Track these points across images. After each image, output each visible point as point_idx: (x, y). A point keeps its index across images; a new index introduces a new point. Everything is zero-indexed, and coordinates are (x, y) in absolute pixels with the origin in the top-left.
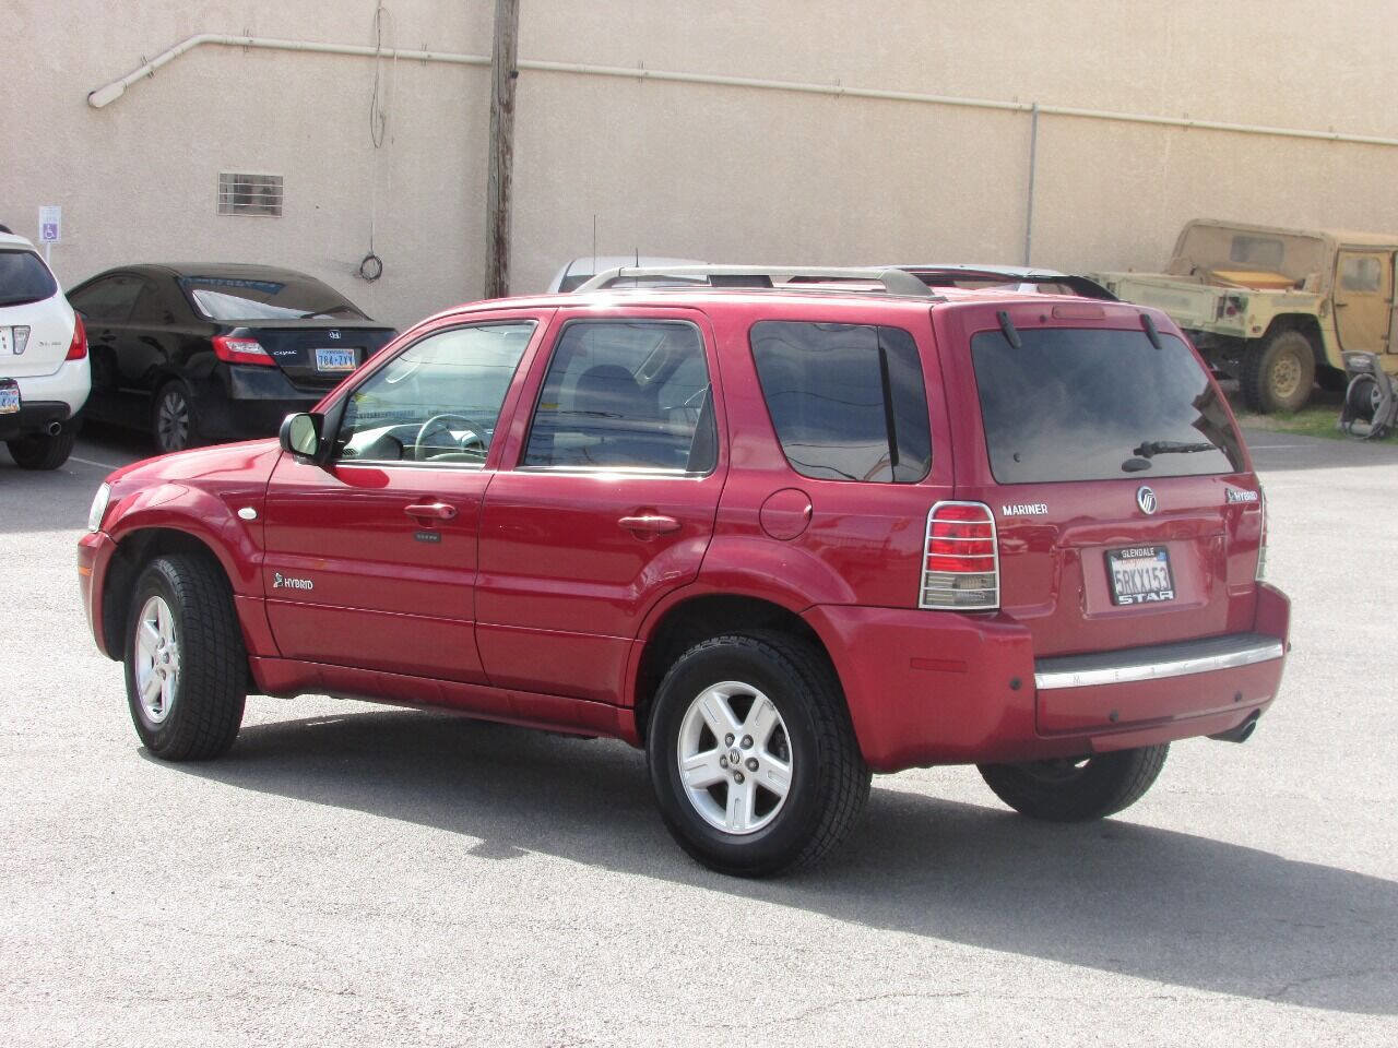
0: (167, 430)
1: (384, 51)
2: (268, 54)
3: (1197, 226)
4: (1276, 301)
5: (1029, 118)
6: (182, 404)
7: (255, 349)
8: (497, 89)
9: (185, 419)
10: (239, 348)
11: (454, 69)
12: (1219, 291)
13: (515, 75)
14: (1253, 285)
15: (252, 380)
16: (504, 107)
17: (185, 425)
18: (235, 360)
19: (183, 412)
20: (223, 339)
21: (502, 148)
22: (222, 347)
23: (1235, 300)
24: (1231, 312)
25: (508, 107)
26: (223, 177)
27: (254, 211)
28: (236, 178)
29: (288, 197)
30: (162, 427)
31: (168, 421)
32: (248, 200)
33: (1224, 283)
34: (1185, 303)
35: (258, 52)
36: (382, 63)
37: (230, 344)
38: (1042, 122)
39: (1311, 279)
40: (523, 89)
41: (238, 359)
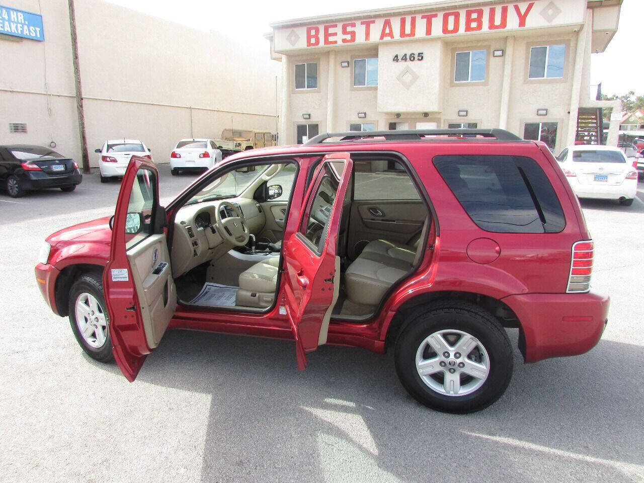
0: (11, 189)
1: (49, 93)
2: (17, 93)
3: (225, 130)
4: (246, 143)
5: (190, 109)
6: (15, 182)
7: (35, 166)
8: (78, 103)
9: (17, 186)
10: (30, 166)
11: (67, 98)
12: (235, 142)
13: (82, 99)
14: (241, 141)
15: (36, 175)
16: (81, 107)
17: (17, 187)
18: (29, 170)
19: (16, 184)
20: (24, 164)
21: (81, 117)
22: (25, 166)
23: (239, 144)
24: (238, 146)
25: (82, 106)
26: (10, 124)
27: (20, 132)
28: (14, 124)
29: (28, 128)
30: (9, 188)
31: (11, 186)
32: (17, 129)
33: (235, 140)
34: (228, 145)
35: (15, 93)
36: (48, 96)
37: (27, 166)
38: (192, 110)
39: (251, 139)
40: (85, 102)
41: (30, 169)
